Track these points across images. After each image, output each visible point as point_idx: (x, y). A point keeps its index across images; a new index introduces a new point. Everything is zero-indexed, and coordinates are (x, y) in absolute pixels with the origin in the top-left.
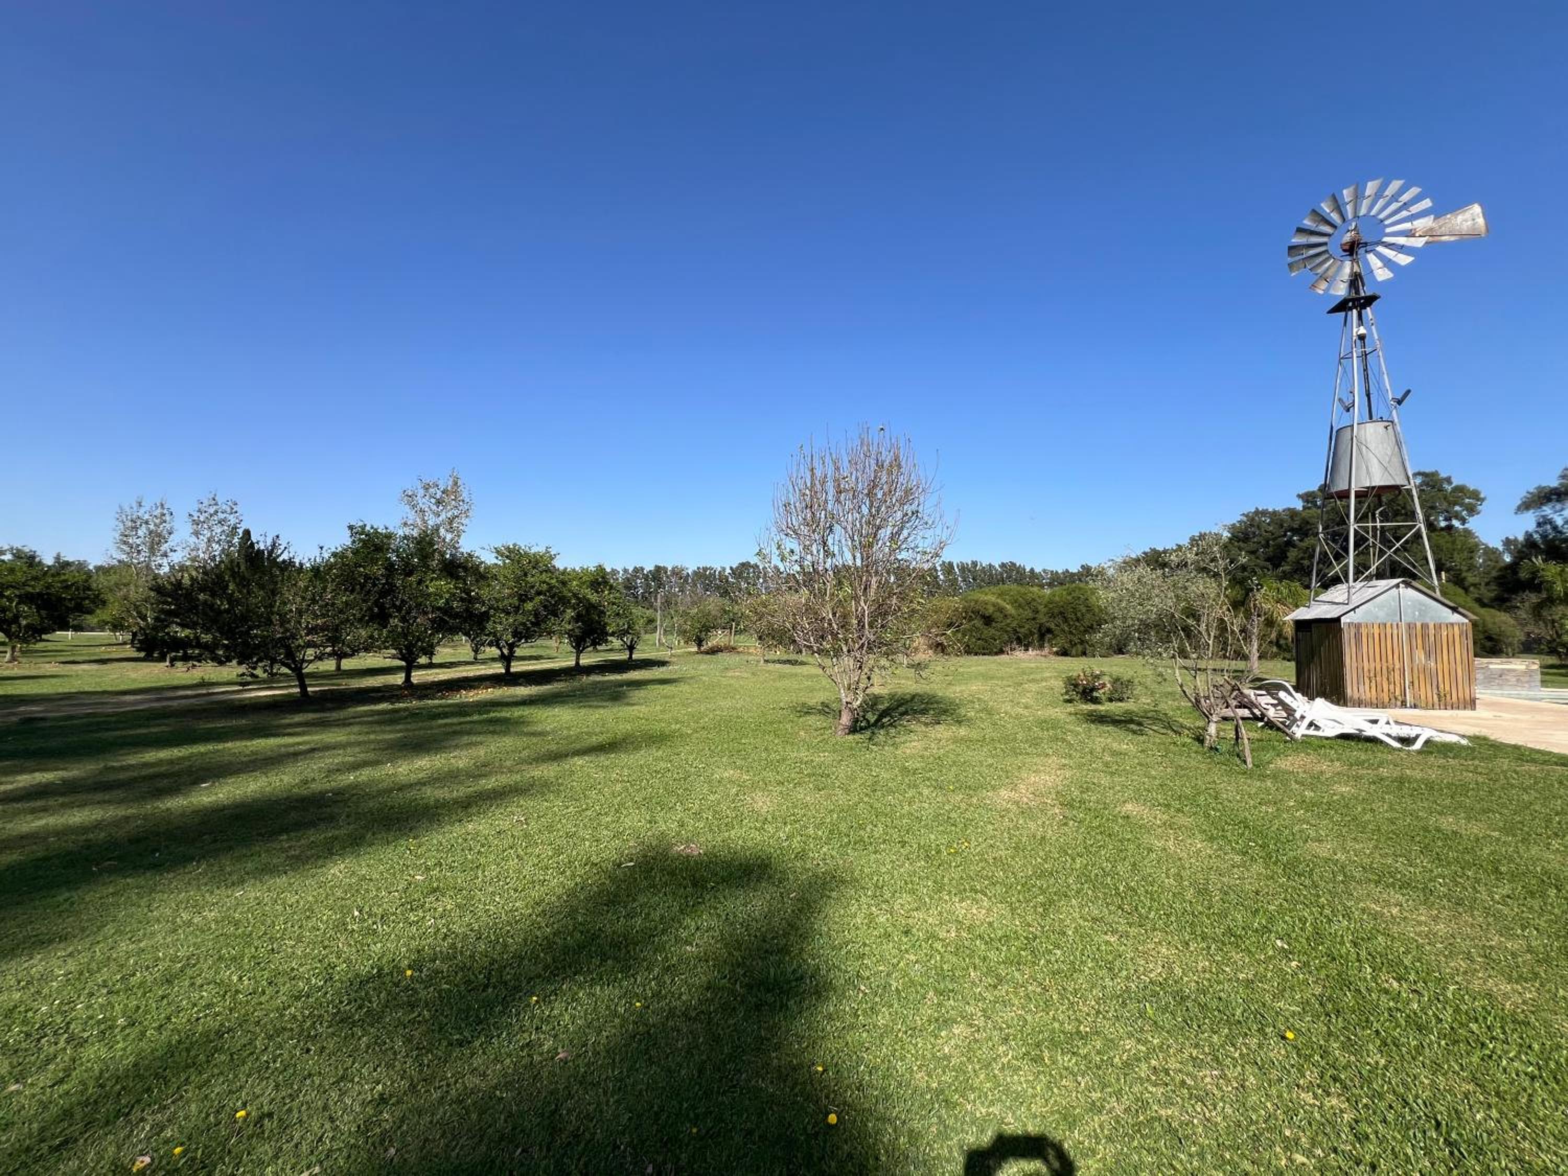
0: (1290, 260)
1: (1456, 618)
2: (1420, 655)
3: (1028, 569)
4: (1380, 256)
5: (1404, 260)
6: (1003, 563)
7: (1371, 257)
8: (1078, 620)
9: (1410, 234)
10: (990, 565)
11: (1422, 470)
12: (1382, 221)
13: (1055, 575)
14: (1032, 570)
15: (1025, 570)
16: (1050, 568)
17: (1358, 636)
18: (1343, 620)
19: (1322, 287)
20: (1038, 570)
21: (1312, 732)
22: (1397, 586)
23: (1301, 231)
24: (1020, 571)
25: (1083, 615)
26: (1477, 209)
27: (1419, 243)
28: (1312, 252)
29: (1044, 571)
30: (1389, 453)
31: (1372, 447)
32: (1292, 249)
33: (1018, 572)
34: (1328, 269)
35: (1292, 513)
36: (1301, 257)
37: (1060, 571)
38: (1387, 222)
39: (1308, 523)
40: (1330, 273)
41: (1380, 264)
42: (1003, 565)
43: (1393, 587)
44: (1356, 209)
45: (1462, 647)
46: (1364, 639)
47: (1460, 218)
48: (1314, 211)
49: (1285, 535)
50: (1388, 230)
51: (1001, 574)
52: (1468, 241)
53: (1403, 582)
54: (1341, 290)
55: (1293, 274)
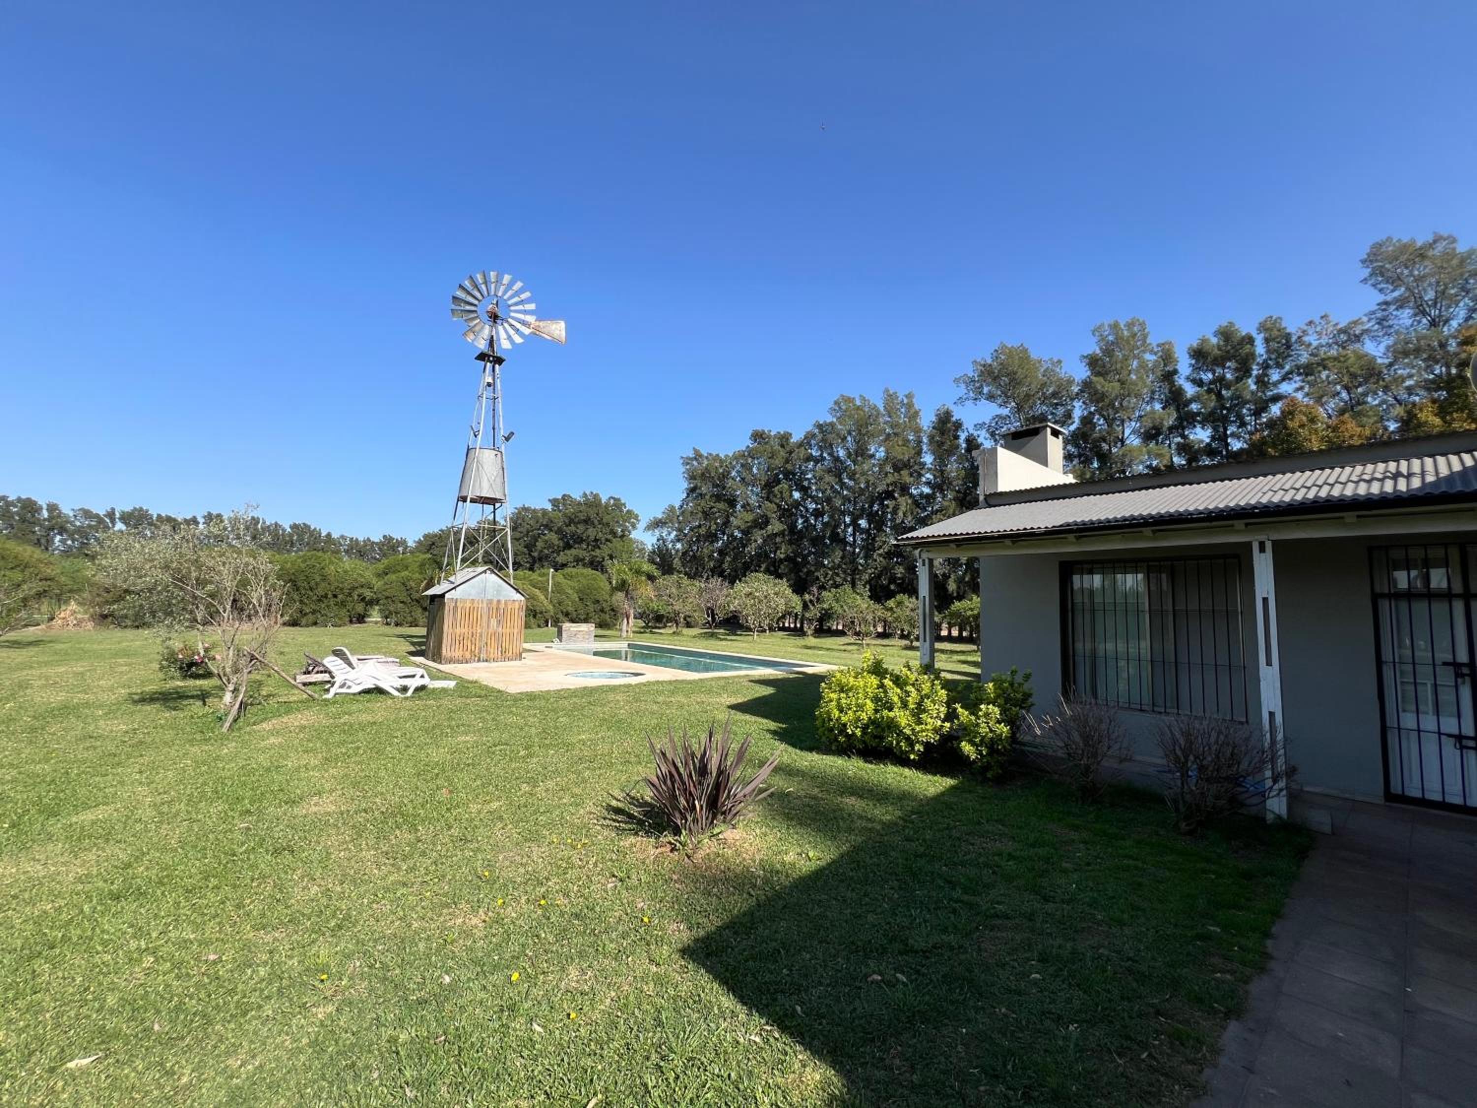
0: (453, 307)
1: (518, 597)
2: (494, 622)
3: (324, 534)
4: (505, 329)
5: (518, 340)
6: (295, 524)
7: (500, 328)
8: (311, 589)
9: (524, 323)
10: (276, 524)
11: (614, 496)
12: (510, 306)
13: (354, 543)
14: (329, 535)
15: (320, 533)
16: (349, 535)
17: (455, 608)
18: (447, 596)
19: (470, 338)
20: (335, 536)
21: (344, 690)
22: (485, 572)
23: (461, 287)
24: (315, 535)
25: (317, 584)
26: (562, 324)
27: (527, 331)
28: (468, 308)
29: (342, 537)
30: (495, 474)
31: (485, 468)
32: (455, 299)
33: (311, 535)
34: (475, 325)
35: (544, 512)
36: (459, 308)
37: (361, 539)
38: (512, 308)
39: (552, 522)
40: (477, 329)
41: (505, 337)
42: (294, 527)
43: (481, 573)
44: (496, 290)
45: (519, 618)
46: (459, 610)
47: (554, 326)
48: (471, 277)
49: (539, 529)
50: (512, 314)
51: (291, 535)
52: (555, 342)
53: (489, 569)
54: (482, 345)
55: (455, 319)
